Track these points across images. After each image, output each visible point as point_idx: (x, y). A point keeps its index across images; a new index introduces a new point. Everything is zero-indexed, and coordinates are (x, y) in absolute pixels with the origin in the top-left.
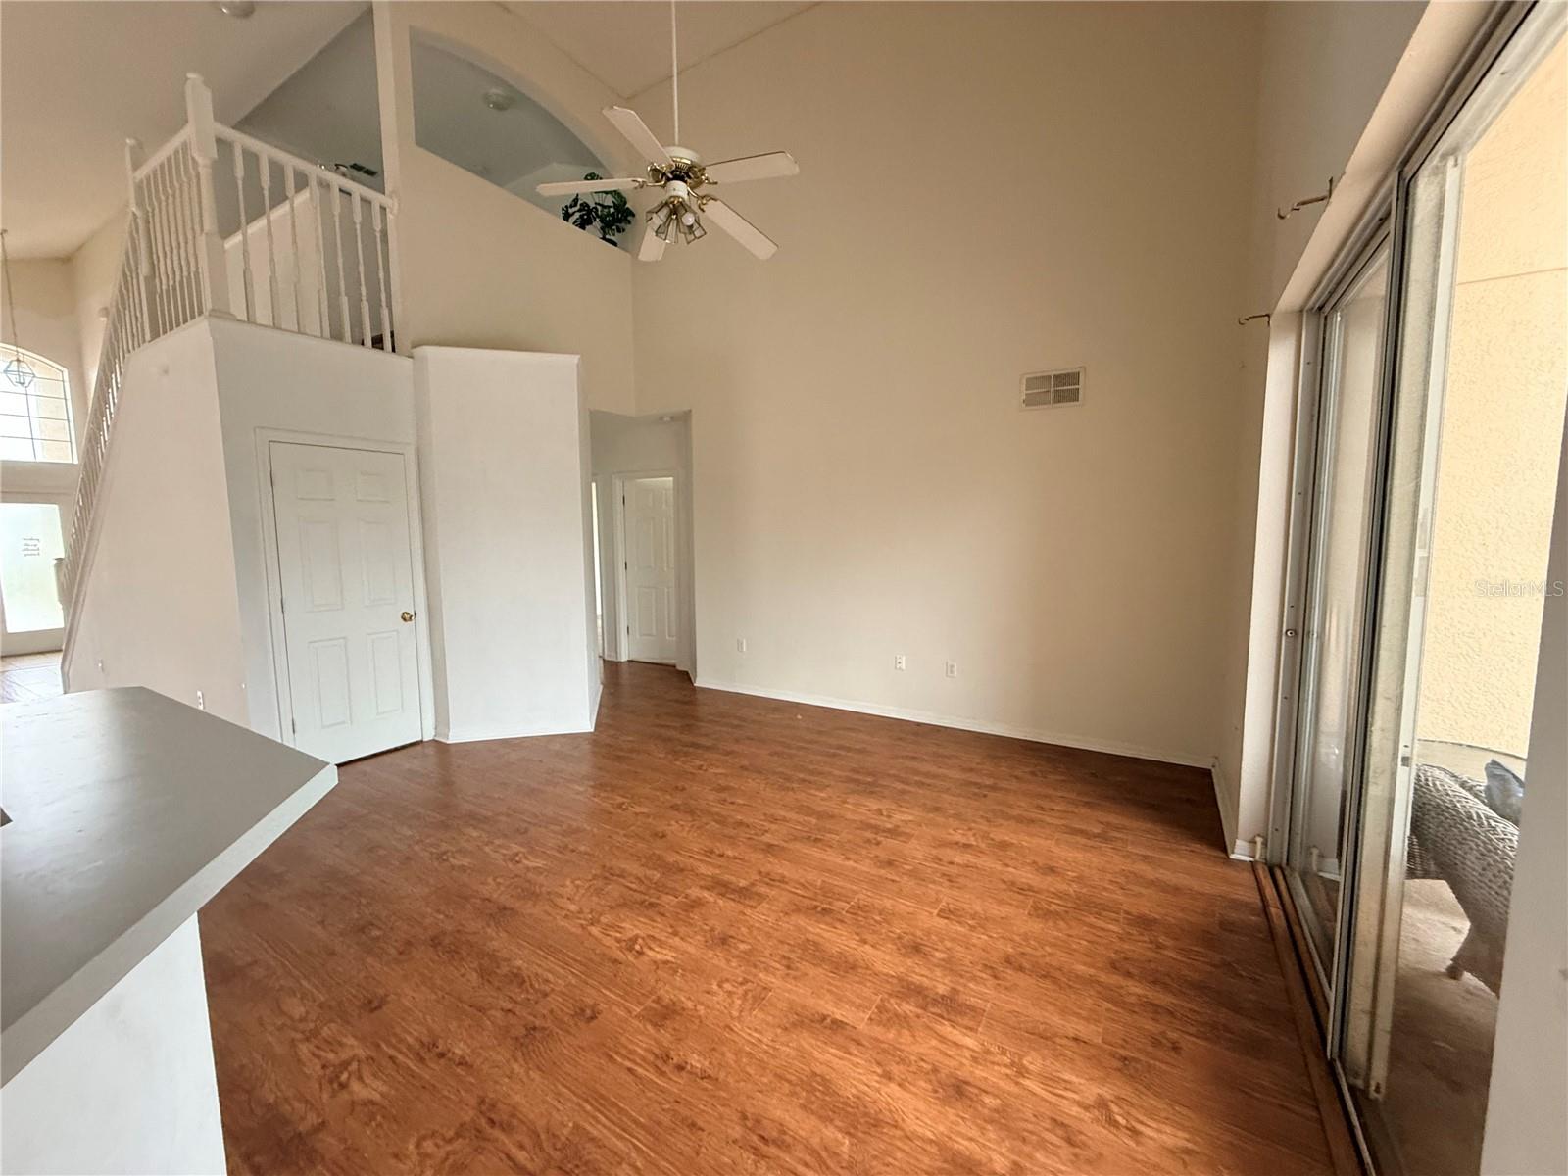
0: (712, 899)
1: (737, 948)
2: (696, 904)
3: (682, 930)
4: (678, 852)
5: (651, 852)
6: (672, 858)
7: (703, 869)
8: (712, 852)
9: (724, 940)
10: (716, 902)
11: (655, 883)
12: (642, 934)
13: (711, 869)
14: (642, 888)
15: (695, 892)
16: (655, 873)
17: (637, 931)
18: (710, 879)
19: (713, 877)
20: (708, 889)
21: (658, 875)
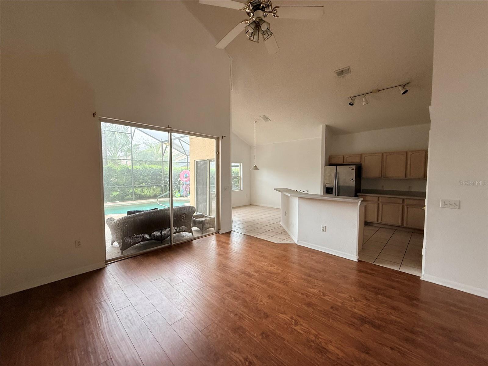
0: (252, 272)
1: (248, 263)
2: (256, 272)
3: (260, 267)
4: (262, 288)
5: (272, 289)
6: (264, 286)
7: (254, 281)
8: (250, 287)
9: (251, 264)
10: (251, 272)
11: (268, 278)
12: (269, 267)
13: (251, 280)
14: (272, 277)
15: (257, 275)
16: (269, 281)
17: (271, 268)
18: (252, 277)
19: (252, 278)
20: (253, 275)
21: (268, 280)
